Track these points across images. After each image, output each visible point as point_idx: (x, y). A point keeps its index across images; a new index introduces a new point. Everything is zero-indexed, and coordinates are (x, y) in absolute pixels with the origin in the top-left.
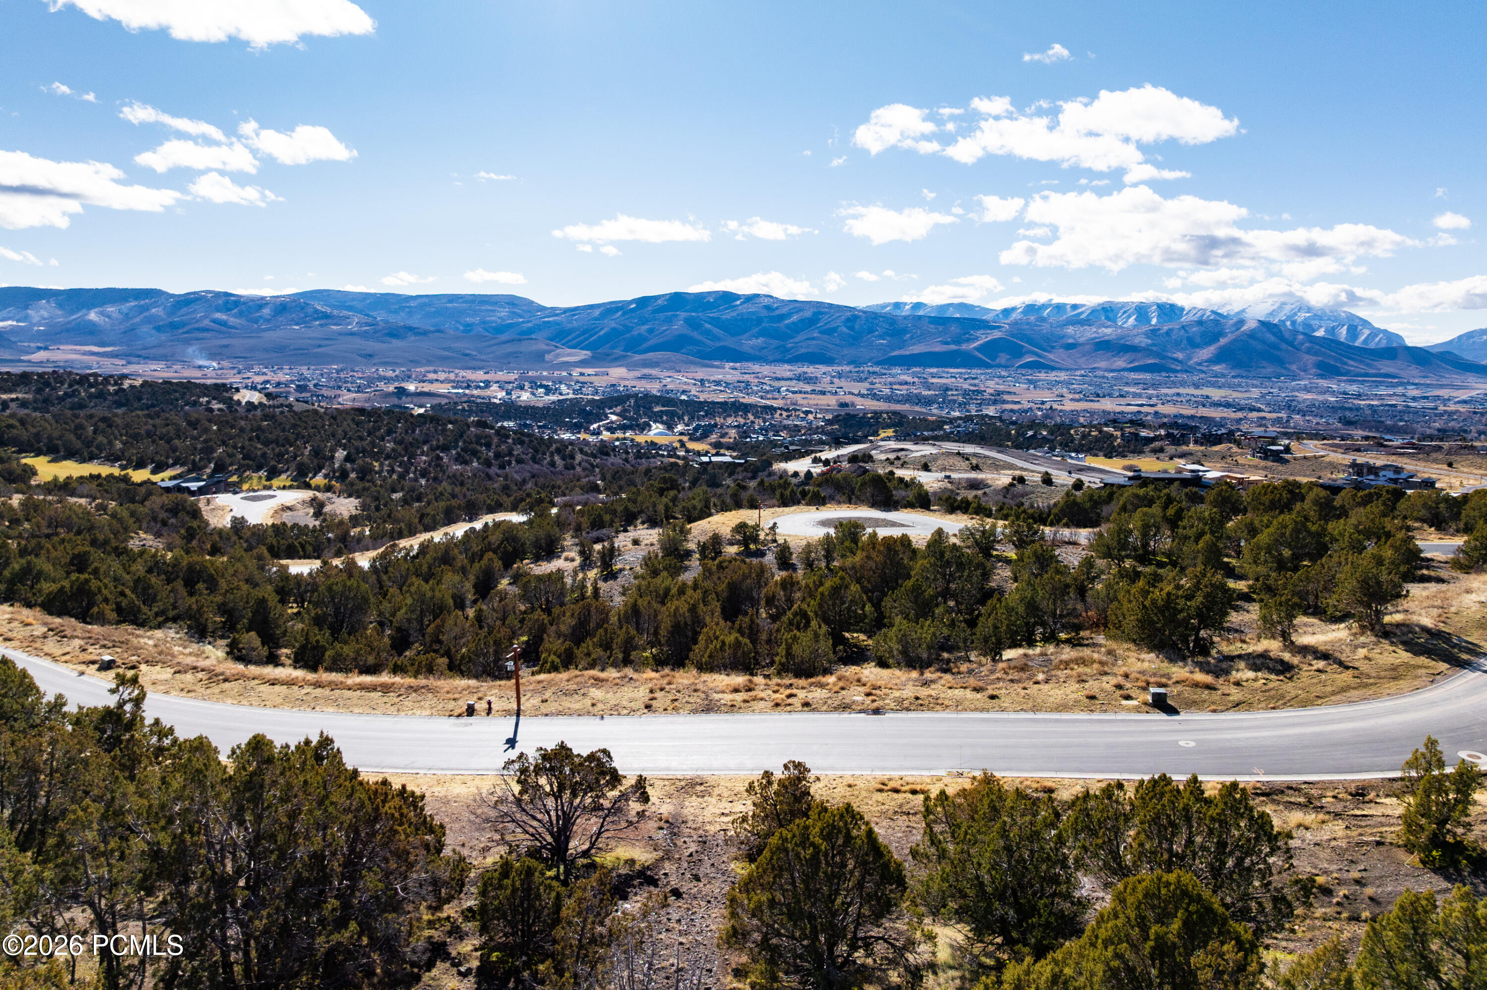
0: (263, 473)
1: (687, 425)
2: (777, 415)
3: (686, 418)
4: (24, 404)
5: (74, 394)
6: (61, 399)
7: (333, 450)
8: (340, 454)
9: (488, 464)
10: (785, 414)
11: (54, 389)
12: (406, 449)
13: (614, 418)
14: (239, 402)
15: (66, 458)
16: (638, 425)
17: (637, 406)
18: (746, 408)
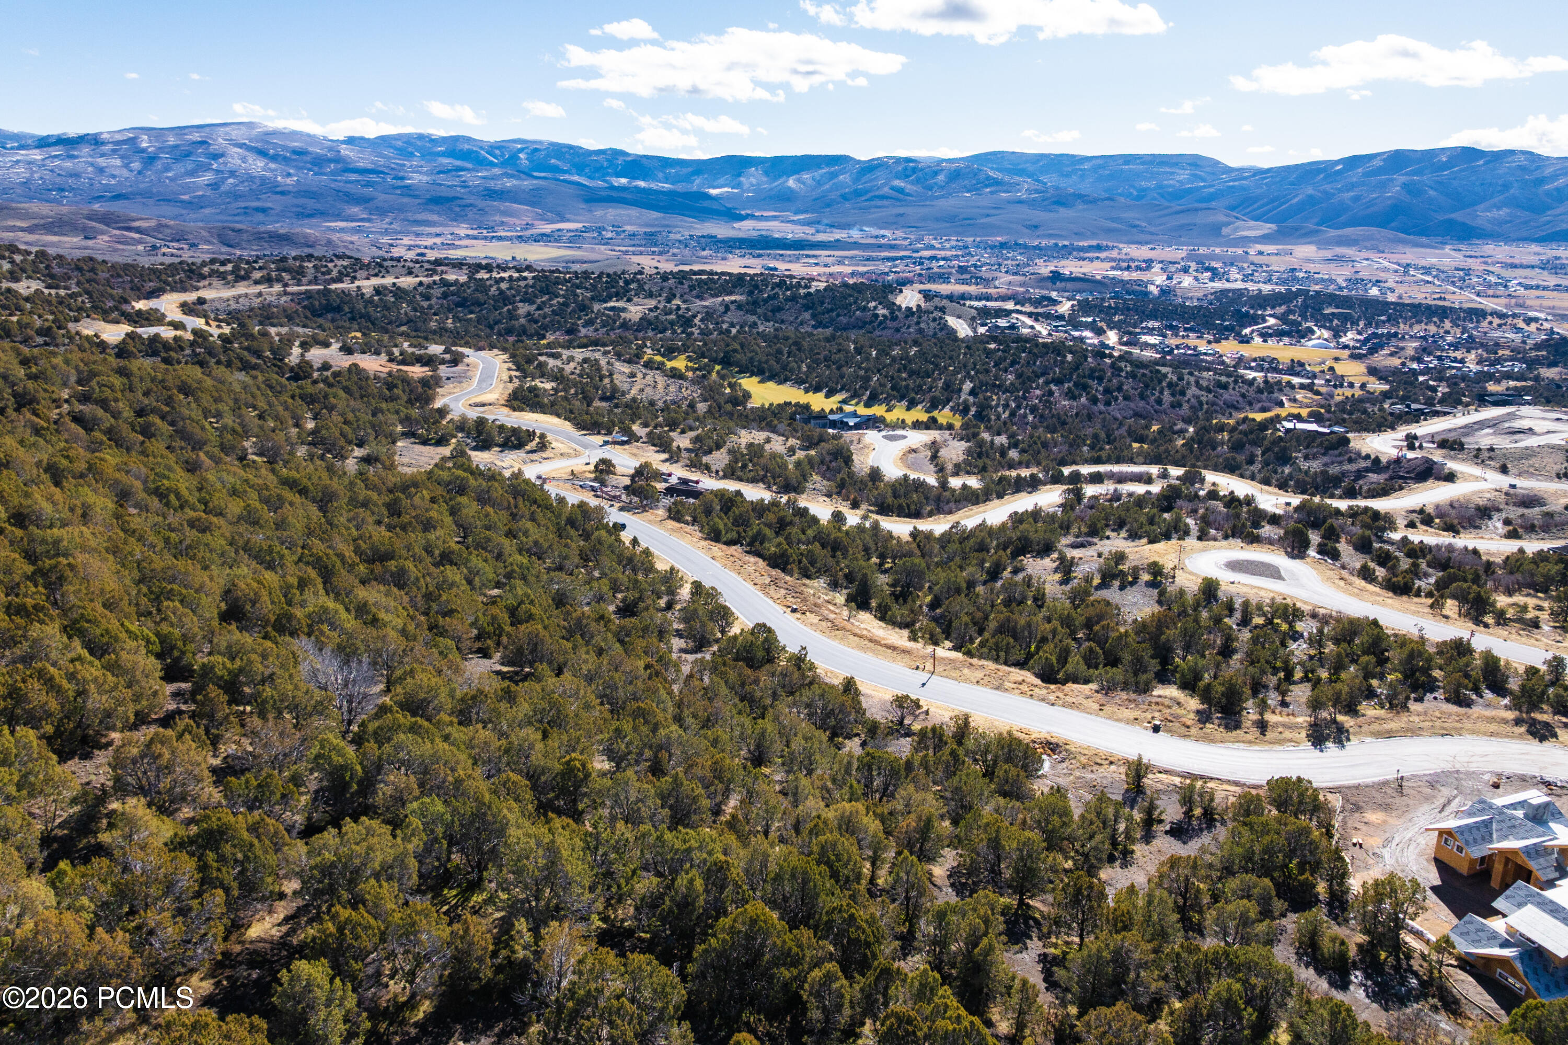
0: (904, 403)
1: (1360, 333)
2: (1485, 324)
3: (1362, 324)
4: (740, 306)
5: (774, 297)
6: (766, 301)
7: (962, 382)
8: (968, 386)
9: (1094, 401)
10: (1496, 321)
11: (761, 291)
12: (1023, 383)
13: (1272, 321)
14: (900, 307)
15: (770, 378)
16: (1298, 332)
17: (1305, 306)
18: (1441, 313)
